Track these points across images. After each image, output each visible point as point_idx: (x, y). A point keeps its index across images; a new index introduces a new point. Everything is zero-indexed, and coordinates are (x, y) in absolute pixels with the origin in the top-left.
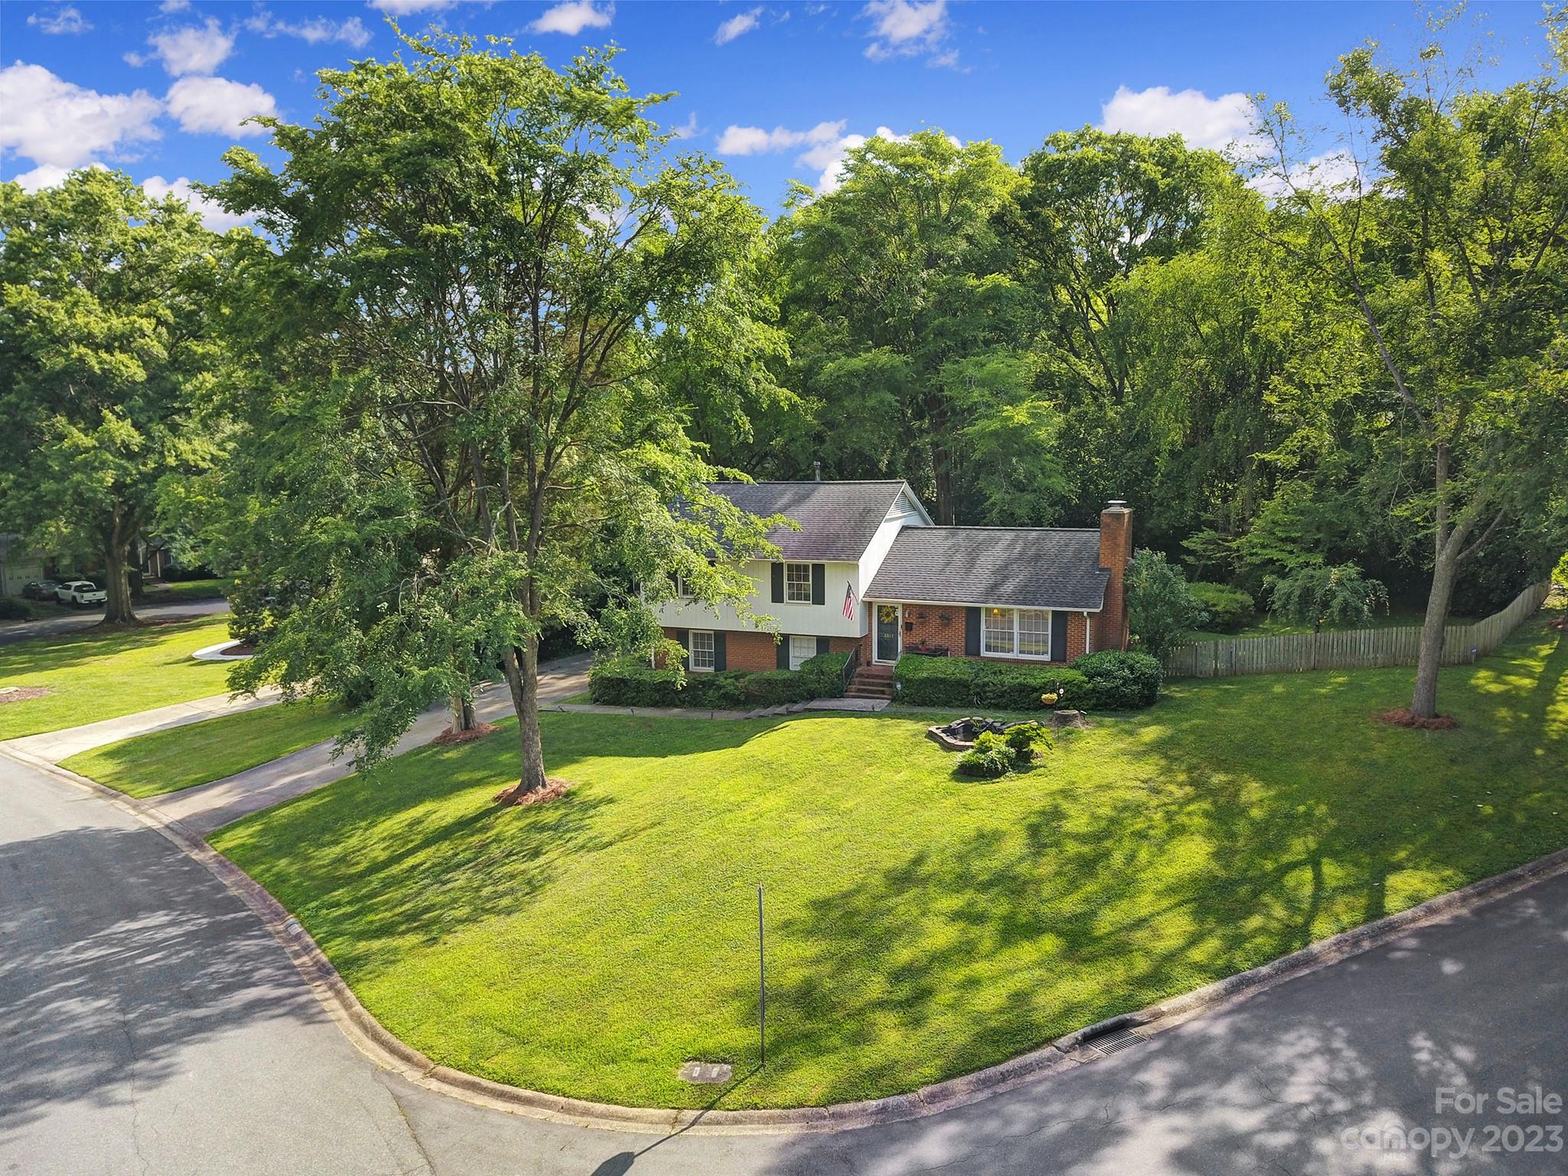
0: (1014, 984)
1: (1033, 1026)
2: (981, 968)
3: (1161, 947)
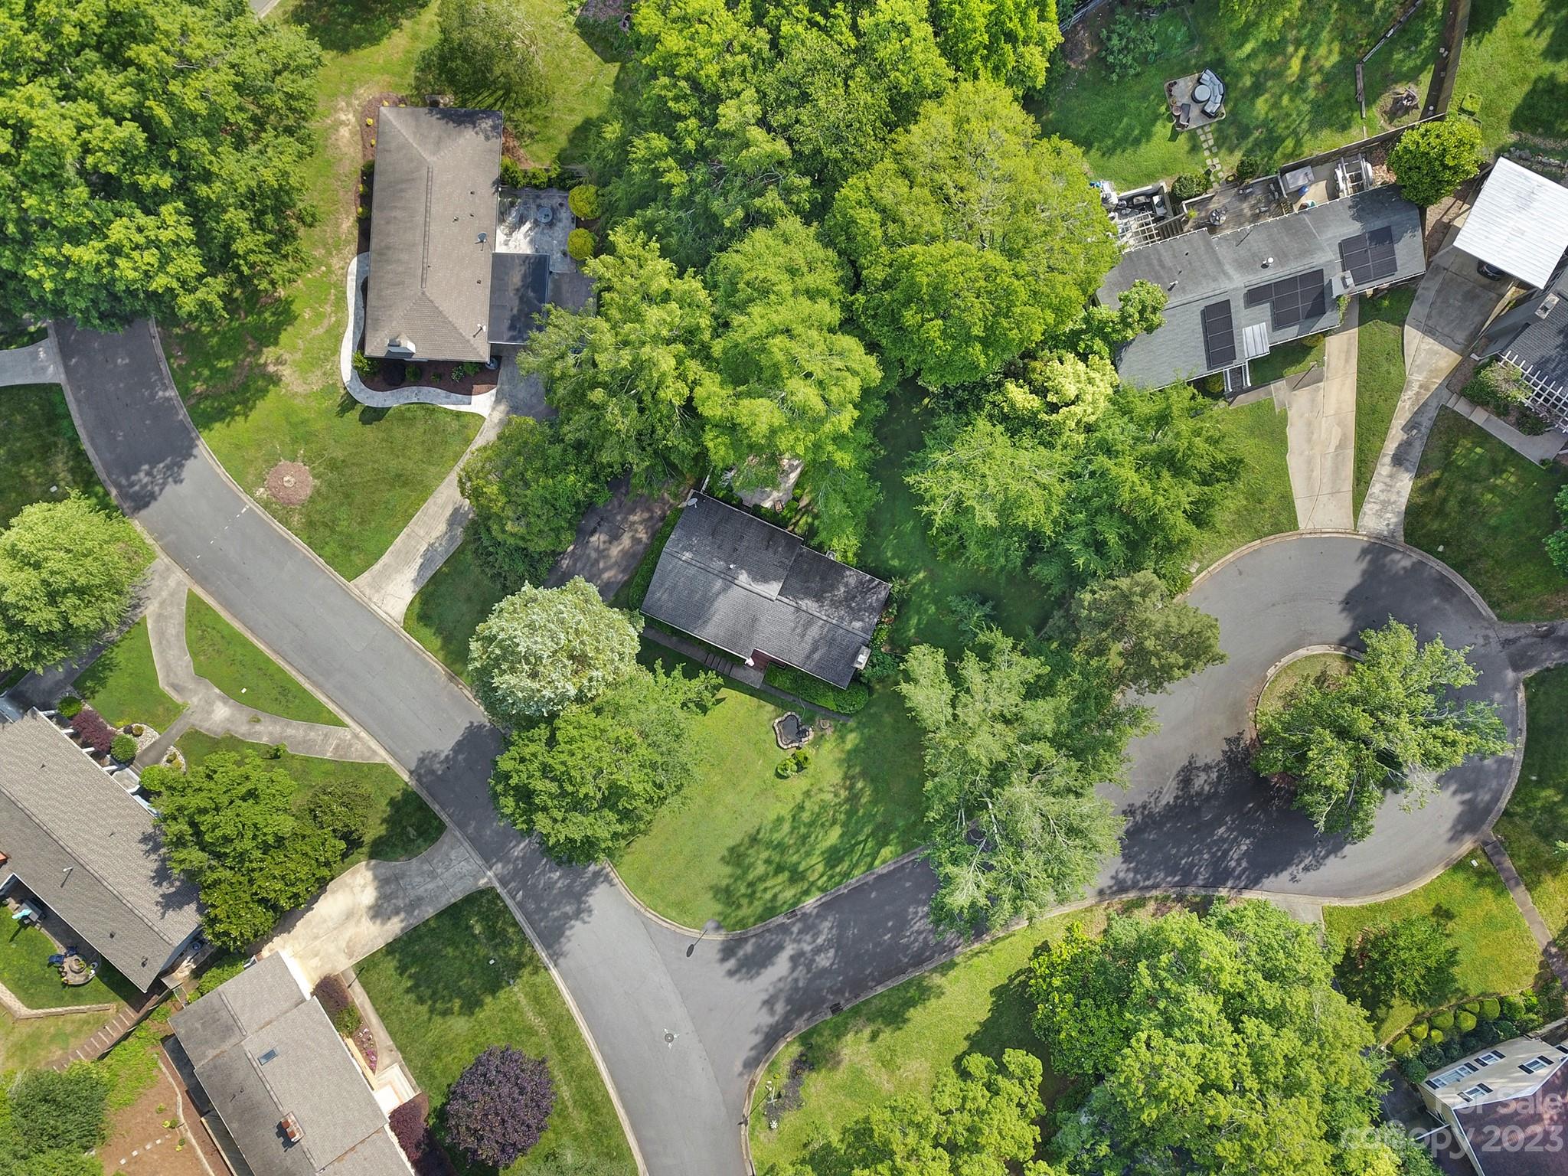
1: (775, 908)
2: (768, 884)
3: (812, 878)
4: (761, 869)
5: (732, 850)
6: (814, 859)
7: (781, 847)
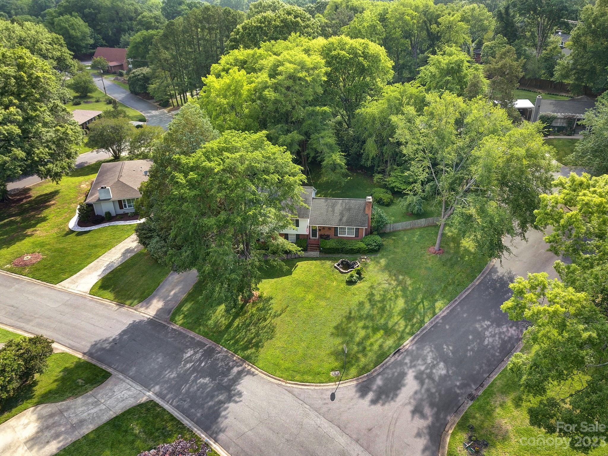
0: (379, 343)
1: (385, 353)
2: (372, 340)
3: (401, 329)
4: (362, 333)
5: (336, 328)
6: (396, 319)
7: (370, 317)
